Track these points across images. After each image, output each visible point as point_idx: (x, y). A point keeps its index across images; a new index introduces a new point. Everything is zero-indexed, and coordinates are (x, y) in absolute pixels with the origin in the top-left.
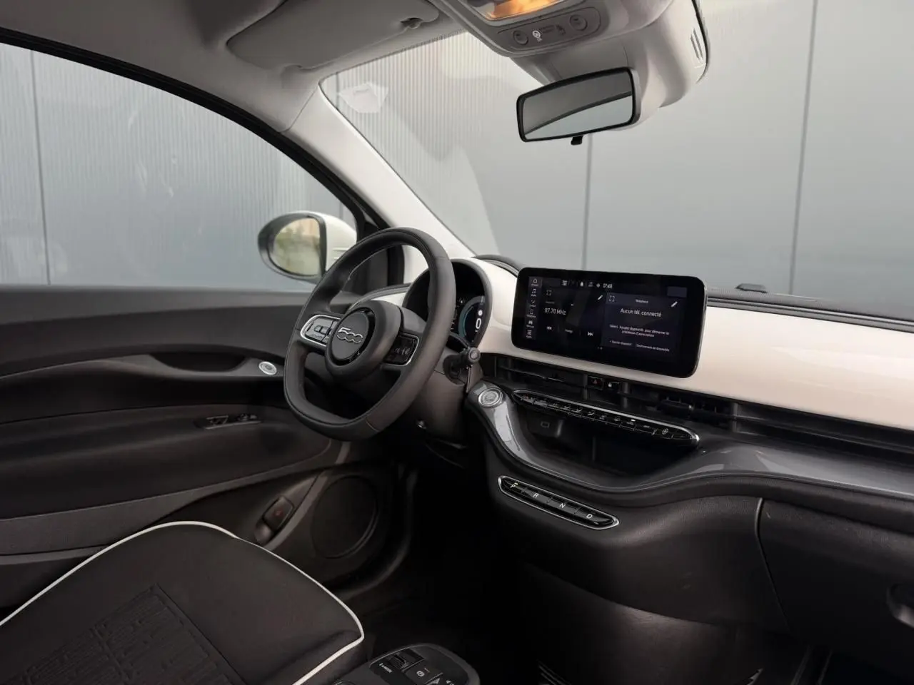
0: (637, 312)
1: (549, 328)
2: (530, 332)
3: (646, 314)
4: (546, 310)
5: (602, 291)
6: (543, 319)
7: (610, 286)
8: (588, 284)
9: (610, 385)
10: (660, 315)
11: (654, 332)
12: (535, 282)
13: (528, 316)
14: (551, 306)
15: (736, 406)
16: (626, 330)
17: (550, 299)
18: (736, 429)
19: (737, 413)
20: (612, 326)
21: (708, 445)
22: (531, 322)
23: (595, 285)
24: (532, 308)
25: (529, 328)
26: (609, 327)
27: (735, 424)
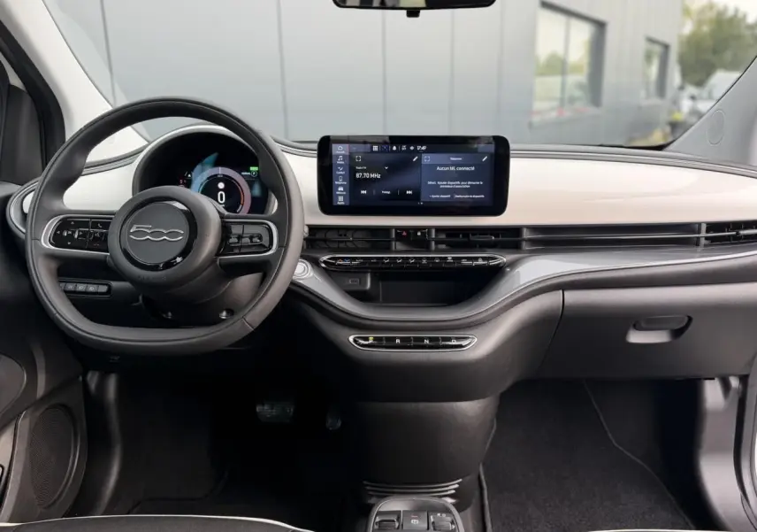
0: (452, 168)
1: (364, 192)
2: (341, 199)
3: (460, 169)
4: (358, 175)
5: (416, 152)
6: (355, 184)
7: (424, 148)
8: (401, 147)
9: (419, 234)
10: (473, 168)
11: (469, 183)
12: (339, 150)
13: (336, 183)
14: (363, 171)
15: (525, 230)
16: (443, 184)
17: (359, 164)
18: (525, 246)
19: (526, 234)
20: (430, 183)
21: (513, 264)
22: (341, 189)
23: (408, 148)
24: (341, 175)
25: (340, 195)
26: (426, 183)
27: (524, 244)
